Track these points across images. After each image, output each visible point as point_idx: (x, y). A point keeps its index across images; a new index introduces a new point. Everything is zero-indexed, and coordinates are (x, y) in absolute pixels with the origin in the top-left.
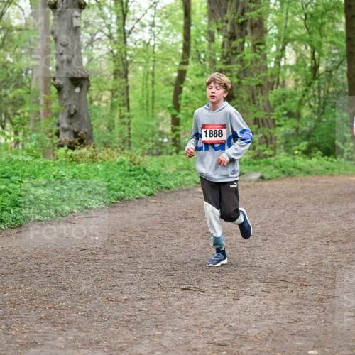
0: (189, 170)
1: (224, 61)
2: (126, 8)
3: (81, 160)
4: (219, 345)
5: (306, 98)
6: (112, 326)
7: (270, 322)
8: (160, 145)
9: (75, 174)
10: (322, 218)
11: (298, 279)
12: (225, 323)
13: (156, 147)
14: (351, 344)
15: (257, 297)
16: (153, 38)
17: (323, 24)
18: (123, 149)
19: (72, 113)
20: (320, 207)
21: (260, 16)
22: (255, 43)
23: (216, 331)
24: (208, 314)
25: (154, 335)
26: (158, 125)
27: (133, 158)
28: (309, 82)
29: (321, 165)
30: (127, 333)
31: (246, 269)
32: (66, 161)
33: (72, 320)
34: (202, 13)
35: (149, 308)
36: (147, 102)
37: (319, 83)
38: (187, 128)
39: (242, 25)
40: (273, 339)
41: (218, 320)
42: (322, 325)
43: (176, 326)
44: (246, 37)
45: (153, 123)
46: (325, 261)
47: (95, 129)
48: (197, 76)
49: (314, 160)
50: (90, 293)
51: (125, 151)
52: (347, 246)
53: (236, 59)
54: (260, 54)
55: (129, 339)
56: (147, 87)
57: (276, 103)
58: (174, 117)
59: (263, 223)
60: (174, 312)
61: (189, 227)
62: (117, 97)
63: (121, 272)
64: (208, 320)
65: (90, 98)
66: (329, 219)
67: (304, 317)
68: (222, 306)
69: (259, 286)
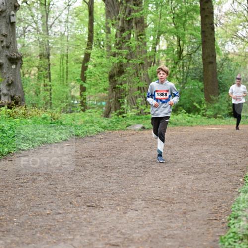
0: (93, 123)
1: (117, 47)
2: (48, 9)
3: (16, 116)
4: (113, 245)
5: (174, 72)
6: (38, 232)
7: (149, 229)
8: (73, 105)
9: (12, 126)
10: (185, 156)
11: (168, 199)
12: (117, 229)
13: (69, 107)
14: (205, 243)
15: (140, 211)
16: (67, 30)
17: (186, 21)
18: (46, 109)
19: (10, 83)
20: (183, 149)
21: (142, 16)
22: (139, 34)
23: (111, 235)
24: (106, 224)
25: (68, 239)
26: (71, 91)
27: (53, 115)
28: (176, 61)
29: (184, 119)
30: (48, 238)
31: (132, 192)
32: (6, 117)
33: (10, 229)
34: (101, 14)
35: (64, 220)
36: (63, 76)
37: (183, 62)
38: (90, 94)
39: (130, 22)
40: (151, 241)
41: (113, 227)
42: (185, 230)
43: (83, 232)
44: (132, 30)
45: (67, 90)
46: (187, 186)
47: (26, 94)
48: (98, 57)
49: (179, 116)
50: (22, 210)
51: (48, 110)
52: (203, 175)
53: (125, 46)
54: (142, 42)
55: (50, 241)
56: (63, 65)
57: (153, 76)
58: (81, 86)
59: (144, 159)
60: (82, 222)
61: (92, 163)
62: (41, 71)
63: (44, 195)
64: (105, 228)
65: (23, 72)
66: (190, 157)
67: (172, 225)
68: (115, 218)
69: (141, 204)
